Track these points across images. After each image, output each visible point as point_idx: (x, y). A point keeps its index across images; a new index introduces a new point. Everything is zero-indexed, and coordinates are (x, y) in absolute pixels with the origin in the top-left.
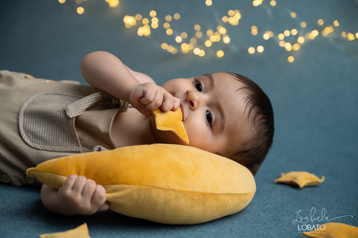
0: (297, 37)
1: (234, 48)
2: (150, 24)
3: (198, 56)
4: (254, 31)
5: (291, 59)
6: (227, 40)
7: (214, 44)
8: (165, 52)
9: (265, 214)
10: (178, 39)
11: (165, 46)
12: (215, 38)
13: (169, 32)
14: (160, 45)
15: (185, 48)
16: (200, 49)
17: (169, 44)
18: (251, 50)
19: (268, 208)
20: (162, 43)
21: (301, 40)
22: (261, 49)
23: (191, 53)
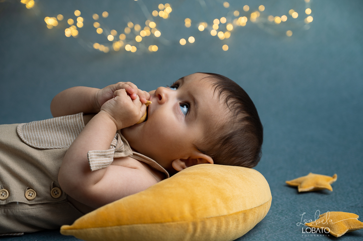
0: (225, 25)
1: (166, 42)
2: (75, 23)
3: (130, 52)
4: (188, 23)
5: (225, 48)
6: (158, 34)
7: (145, 39)
8: (97, 51)
9: (284, 217)
10: (110, 38)
11: (97, 46)
12: (145, 33)
13: (100, 31)
14: (92, 46)
15: (117, 46)
16: (132, 46)
17: (100, 43)
18: (183, 42)
19: (283, 211)
20: (94, 43)
21: (230, 27)
22: (192, 40)
23: (123, 49)
